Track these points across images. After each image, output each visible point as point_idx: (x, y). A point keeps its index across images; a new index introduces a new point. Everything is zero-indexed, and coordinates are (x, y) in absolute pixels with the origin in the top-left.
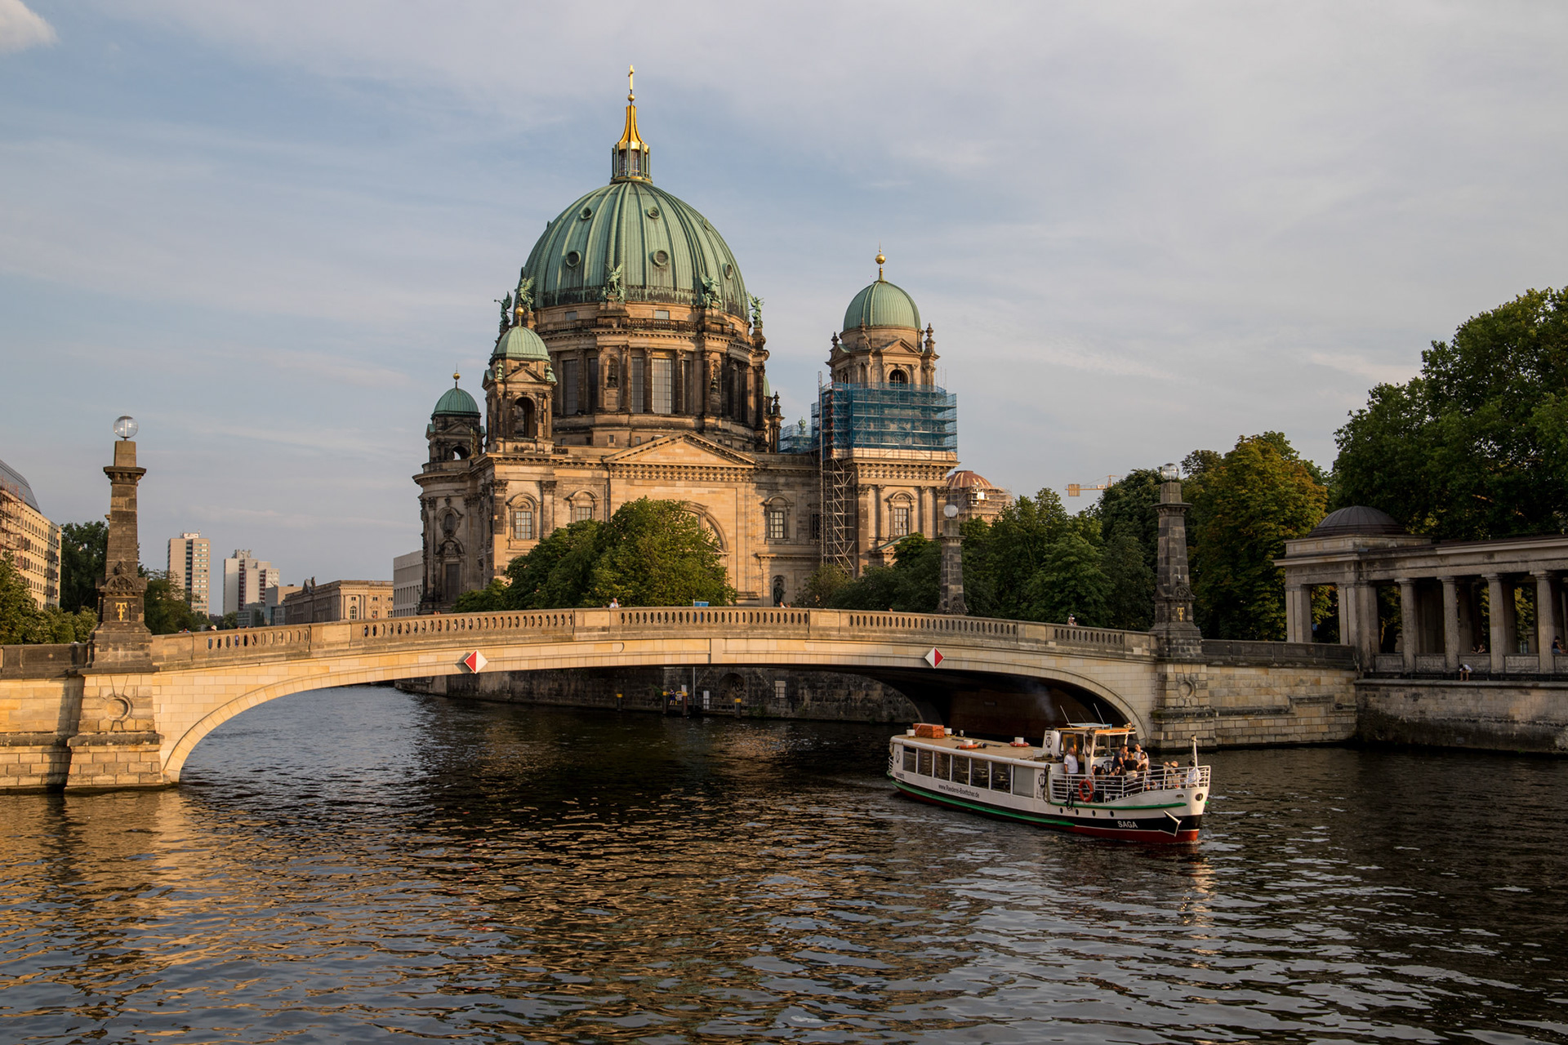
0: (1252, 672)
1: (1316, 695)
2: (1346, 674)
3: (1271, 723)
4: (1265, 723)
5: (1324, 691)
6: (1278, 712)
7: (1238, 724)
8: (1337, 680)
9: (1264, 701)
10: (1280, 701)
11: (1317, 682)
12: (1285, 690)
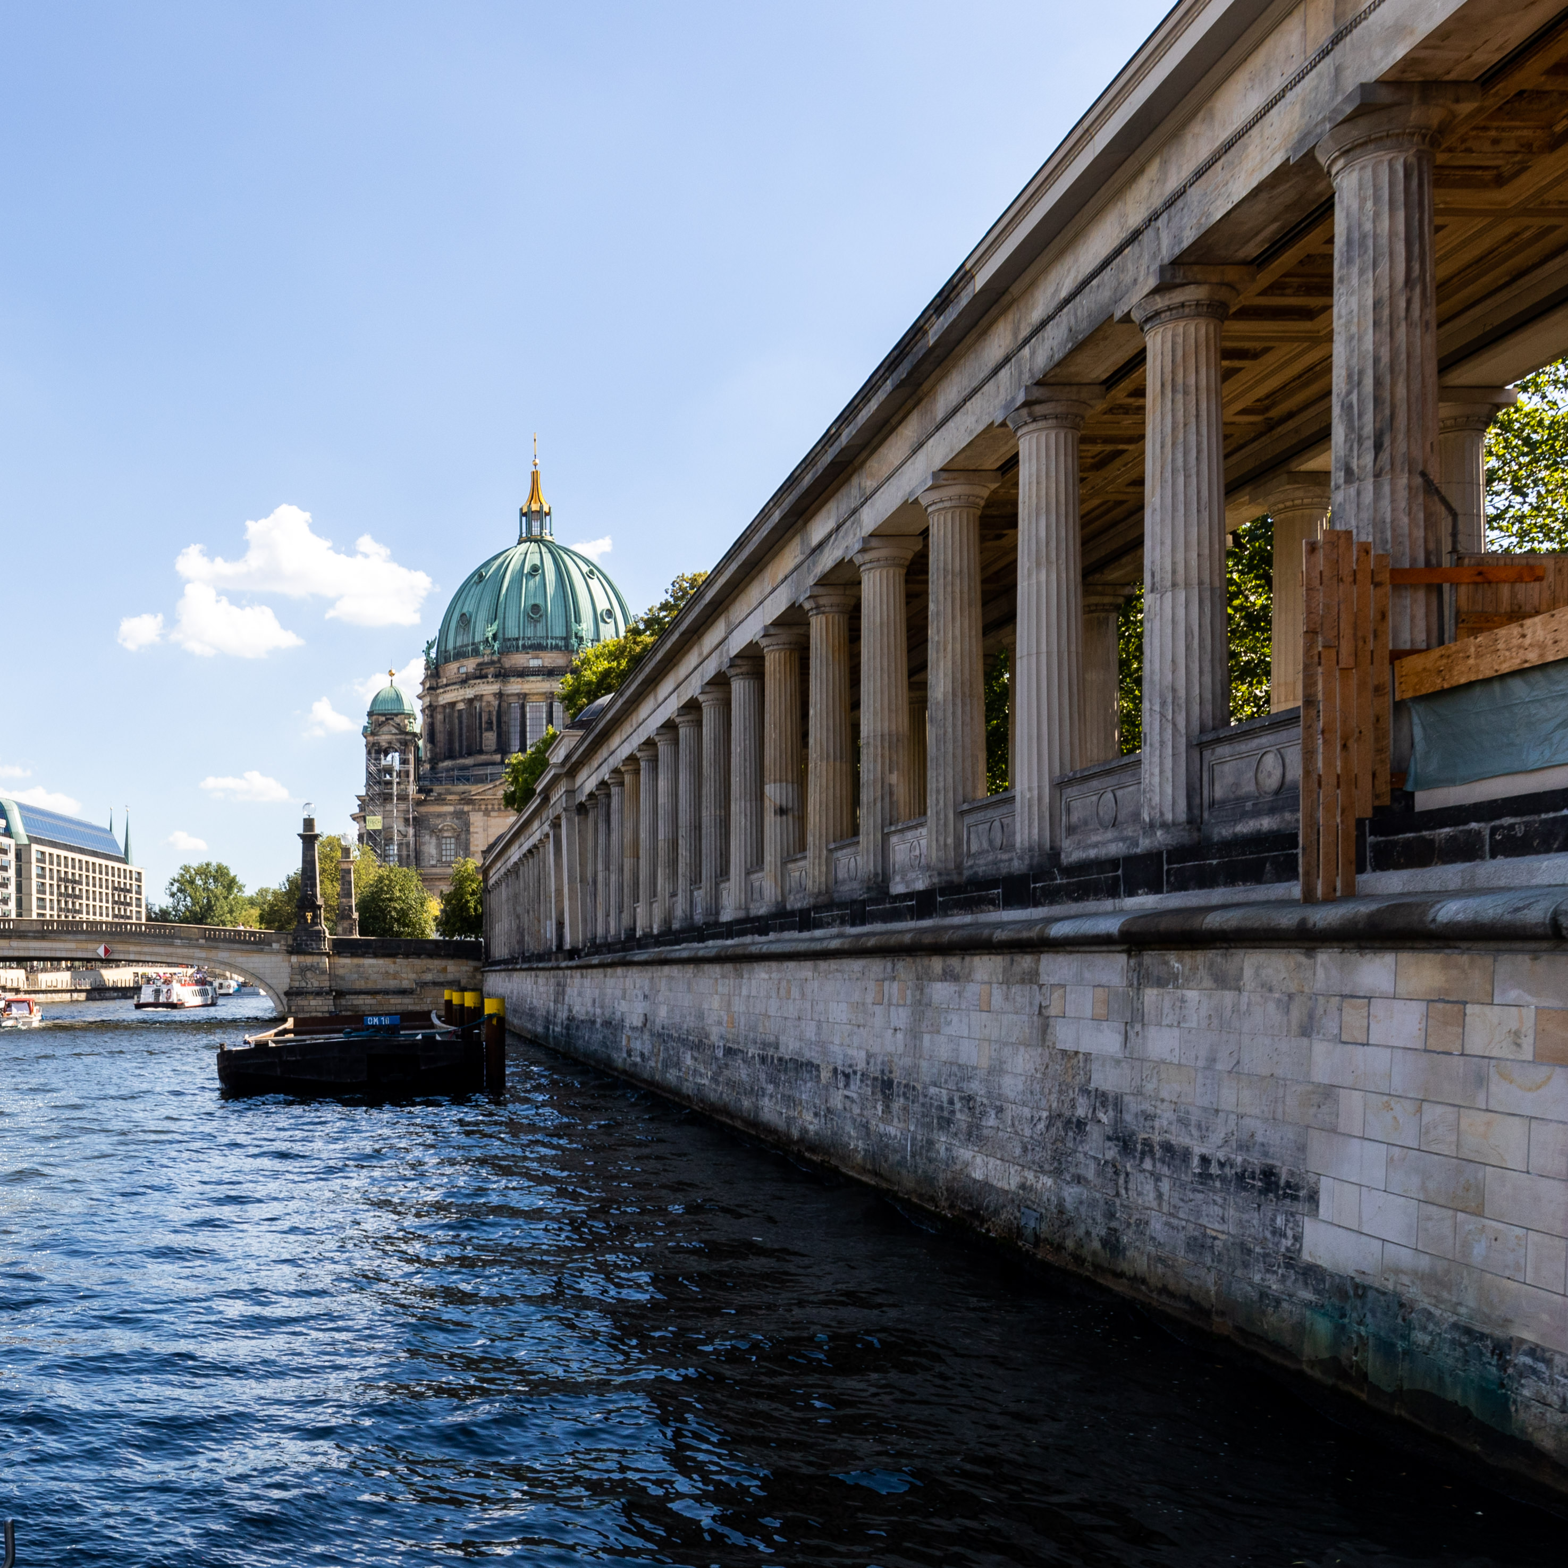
0: (381, 962)
1: (442, 980)
2: (473, 964)
3: (399, 1001)
4: (392, 1001)
5: (450, 977)
6: (403, 992)
7: (367, 1002)
8: (464, 968)
9: (392, 984)
10: (406, 984)
11: (444, 970)
12: (414, 976)
